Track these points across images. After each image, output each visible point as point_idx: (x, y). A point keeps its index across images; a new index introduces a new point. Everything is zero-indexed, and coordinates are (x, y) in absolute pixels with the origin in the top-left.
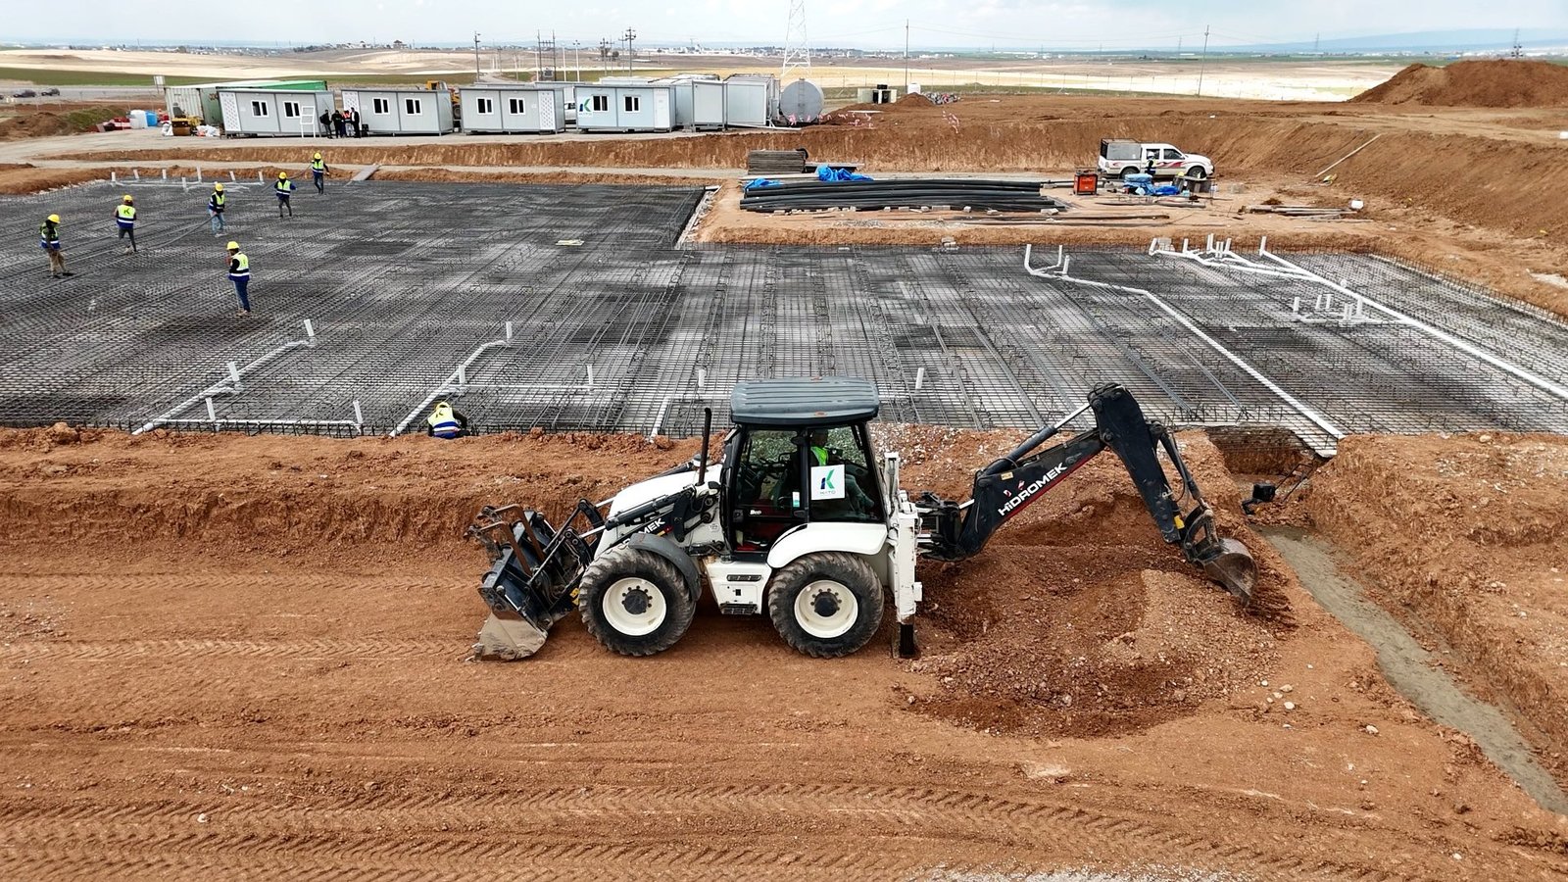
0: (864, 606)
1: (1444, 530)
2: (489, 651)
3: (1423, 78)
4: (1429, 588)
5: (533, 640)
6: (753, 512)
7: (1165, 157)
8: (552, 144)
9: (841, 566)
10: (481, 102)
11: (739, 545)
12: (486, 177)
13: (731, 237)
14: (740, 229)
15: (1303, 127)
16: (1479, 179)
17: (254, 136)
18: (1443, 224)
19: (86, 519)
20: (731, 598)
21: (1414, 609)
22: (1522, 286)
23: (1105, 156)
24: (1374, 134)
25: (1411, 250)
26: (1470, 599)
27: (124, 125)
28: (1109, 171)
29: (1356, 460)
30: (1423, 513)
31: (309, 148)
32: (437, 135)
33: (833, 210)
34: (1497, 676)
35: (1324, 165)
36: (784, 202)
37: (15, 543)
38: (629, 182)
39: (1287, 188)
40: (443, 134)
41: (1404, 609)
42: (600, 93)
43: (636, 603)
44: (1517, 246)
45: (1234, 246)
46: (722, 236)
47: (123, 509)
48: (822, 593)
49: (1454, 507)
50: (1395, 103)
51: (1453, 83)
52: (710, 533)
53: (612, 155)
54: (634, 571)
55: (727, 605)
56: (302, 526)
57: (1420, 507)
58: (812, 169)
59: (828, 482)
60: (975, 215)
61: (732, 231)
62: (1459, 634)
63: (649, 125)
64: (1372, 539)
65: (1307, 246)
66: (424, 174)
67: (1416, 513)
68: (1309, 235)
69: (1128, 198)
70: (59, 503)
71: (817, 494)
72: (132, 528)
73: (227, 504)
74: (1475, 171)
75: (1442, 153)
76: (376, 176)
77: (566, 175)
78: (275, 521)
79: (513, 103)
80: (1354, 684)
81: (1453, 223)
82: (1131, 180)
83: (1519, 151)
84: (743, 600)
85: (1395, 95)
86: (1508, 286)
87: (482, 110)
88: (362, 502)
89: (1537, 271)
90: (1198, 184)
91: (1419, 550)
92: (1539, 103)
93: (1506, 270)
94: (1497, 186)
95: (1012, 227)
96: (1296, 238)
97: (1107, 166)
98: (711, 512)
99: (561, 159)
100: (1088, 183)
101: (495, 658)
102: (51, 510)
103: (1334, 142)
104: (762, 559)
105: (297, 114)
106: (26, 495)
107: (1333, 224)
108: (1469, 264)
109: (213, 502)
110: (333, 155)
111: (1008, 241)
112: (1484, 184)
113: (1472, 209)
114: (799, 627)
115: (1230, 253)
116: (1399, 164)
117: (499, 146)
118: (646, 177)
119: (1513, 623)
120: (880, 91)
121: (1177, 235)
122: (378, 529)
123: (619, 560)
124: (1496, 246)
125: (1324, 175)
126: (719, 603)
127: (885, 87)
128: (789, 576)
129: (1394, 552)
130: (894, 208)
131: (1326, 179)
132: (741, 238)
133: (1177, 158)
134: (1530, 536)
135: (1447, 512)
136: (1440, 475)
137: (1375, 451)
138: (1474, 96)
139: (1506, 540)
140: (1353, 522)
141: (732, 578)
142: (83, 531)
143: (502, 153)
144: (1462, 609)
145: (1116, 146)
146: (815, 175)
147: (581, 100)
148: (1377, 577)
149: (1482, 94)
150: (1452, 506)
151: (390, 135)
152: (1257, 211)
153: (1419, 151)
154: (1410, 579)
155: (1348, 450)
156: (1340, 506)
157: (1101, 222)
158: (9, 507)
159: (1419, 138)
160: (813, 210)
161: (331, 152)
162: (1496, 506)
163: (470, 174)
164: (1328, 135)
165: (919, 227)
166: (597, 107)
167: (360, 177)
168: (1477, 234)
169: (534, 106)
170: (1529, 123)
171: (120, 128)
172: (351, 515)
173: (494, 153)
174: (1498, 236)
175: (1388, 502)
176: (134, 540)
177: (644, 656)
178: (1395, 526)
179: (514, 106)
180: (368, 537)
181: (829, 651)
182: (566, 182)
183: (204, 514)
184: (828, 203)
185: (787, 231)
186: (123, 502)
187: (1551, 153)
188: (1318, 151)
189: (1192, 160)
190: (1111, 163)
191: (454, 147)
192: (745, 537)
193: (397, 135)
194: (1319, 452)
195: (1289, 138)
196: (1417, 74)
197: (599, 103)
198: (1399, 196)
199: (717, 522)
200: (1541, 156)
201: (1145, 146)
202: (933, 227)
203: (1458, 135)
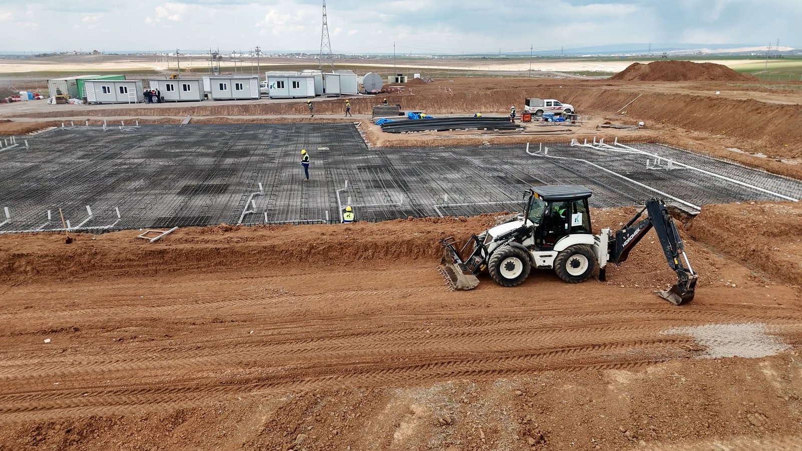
0: (590, 263)
1: (753, 233)
2: (460, 287)
3: (639, 69)
4: (752, 253)
5: (475, 282)
6: (550, 232)
7: (554, 105)
8: (264, 104)
9: (584, 249)
10: (221, 85)
11: (544, 244)
12: (246, 121)
13: (391, 144)
14: (395, 141)
15: (605, 91)
16: (692, 112)
17: (101, 103)
18: (680, 131)
19: (263, 256)
20: (542, 264)
21: (746, 261)
22: (724, 153)
23: (529, 106)
24: (639, 94)
25: (674, 141)
26: (769, 253)
27: (17, 99)
28: (530, 112)
29: (711, 214)
30: (744, 228)
31: (141, 109)
32: (199, 101)
33: (427, 131)
34: (784, 277)
35: (620, 107)
36: (404, 129)
37: (235, 268)
38: (316, 121)
39: (608, 117)
40: (202, 100)
41: (743, 262)
42: (280, 80)
43: (510, 267)
44: (715, 138)
45: (605, 142)
46: (388, 143)
47: (277, 251)
48: (574, 260)
49: (755, 225)
50: (629, 80)
51: (652, 71)
52: (530, 242)
53: (294, 109)
54: (512, 255)
55: (540, 266)
56: (347, 254)
57: (743, 226)
58: (403, 114)
59: (577, 219)
60: (489, 132)
61: (392, 141)
62: (767, 266)
63: (305, 95)
64: (724, 240)
65: (631, 141)
66: (215, 120)
67: (742, 228)
68: (631, 137)
69: (545, 123)
70: (252, 251)
71: (573, 224)
72: (281, 259)
73: (318, 247)
74: (688, 108)
75: (672, 101)
76: (192, 122)
77: (285, 119)
78: (335, 253)
79: (237, 85)
80: (749, 279)
81: (684, 130)
82: (546, 115)
83: (705, 100)
84: (546, 264)
85: (628, 76)
86: (718, 153)
87: (221, 88)
88: (370, 244)
89: (727, 147)
90: (572, 116)
91: (745, 241)
92: (690, 79)
93: (715, 147)
94: (700, 114)
95: (511, 136)
96: (626, 138)
97: (530, 109)
98: (530, 234)
99: (269, 112)
100: (528, 117)
101: (462, 289)
102: (249, 254)
103: (621, 98)
104: (551, 249)
105: (126, 92)
106: (238, 248)
107: (636, 131)
108: (700, 146)
109: (312, 247)
110: (154, 112)
111: (510, 142)
112: (693, 114)
113: (691, 124)
114: (567, 272)
115: (603, 144)
116: (654, 106)
117: (237, 106)
118: (324, 119)
119: (787, 259)
120: (399, 77)
121: (579, 138)
122: (376, 254)
123: (507, 251)
124: (706, 139)
125: (622, 111)
126: (537, 265)
127: (401, 75)
128: (565, 254)
129: (735, 243)
130: (454, 130)
131: (623, 113)
132: (397, 144)
133: (559, 105)
134: (781, 233)
135: (754, 227)
136: (744, 215)
137: (718, 209)
138: (662, 76)
139: (774, 235)
140: (715, 235)
141: (541, 256)
142: (262, 261)
143: (239, 109)
144: (767, 257)
145: (533, 101)
146: (406, 116)
147: (271, 83)
148: (729, 252)
149: (666, 76)
150: (755, 224)
151: (175, 102)
152: (603, 127)
153: (661, 101)
154: (744, 251)
155: (707, 210)
156: (708, 230)
157: (544, 133)
158: (232, 253)
159: (659, 95)
160: (418, 131)
161: (152, 111)
162: (768, 223)
163: (238, 120)
164: (618, 95)
165: (472, 137)
166: (279, 87)
167: (186, 122)
168: (696, 134)
169: (248, 86)
170: (697, 88)
171: (15, 101)
172: (366, 249)
173: (235, 109)
174: (705, 134)
175: (728, 226)
176: (282, 264)
177: (513, 286)
178: (732, 234)
179: (238, 87)
180: (373, 257)
181: (577, 280)
182: (286, 122)
183: (309, 252)
184: (423, 128)
185: (416, 141)
186: (276, 249)
187: (719, 100)
188: (615, 101)
189: (566, 106)
190: (531, 108)
191: (215, 107)
192: (546, 242)
193: (178, 102)
194: (691, 213)
195: (600, 96)
196: (636, 67)
197: (280, 85)
198: (658, 119)
199: (532, 238)
200: (715, 102)
201: (546, 101)
202: (477, 137)
203: (677, 94)
